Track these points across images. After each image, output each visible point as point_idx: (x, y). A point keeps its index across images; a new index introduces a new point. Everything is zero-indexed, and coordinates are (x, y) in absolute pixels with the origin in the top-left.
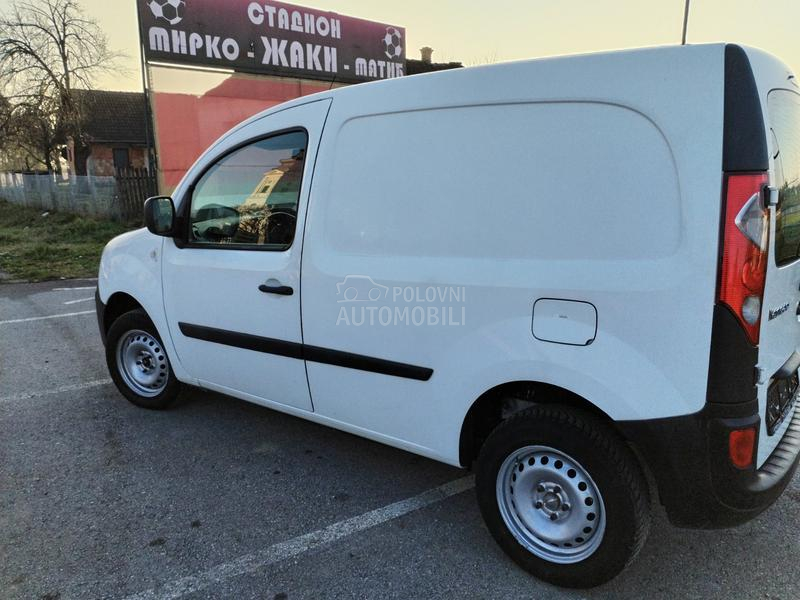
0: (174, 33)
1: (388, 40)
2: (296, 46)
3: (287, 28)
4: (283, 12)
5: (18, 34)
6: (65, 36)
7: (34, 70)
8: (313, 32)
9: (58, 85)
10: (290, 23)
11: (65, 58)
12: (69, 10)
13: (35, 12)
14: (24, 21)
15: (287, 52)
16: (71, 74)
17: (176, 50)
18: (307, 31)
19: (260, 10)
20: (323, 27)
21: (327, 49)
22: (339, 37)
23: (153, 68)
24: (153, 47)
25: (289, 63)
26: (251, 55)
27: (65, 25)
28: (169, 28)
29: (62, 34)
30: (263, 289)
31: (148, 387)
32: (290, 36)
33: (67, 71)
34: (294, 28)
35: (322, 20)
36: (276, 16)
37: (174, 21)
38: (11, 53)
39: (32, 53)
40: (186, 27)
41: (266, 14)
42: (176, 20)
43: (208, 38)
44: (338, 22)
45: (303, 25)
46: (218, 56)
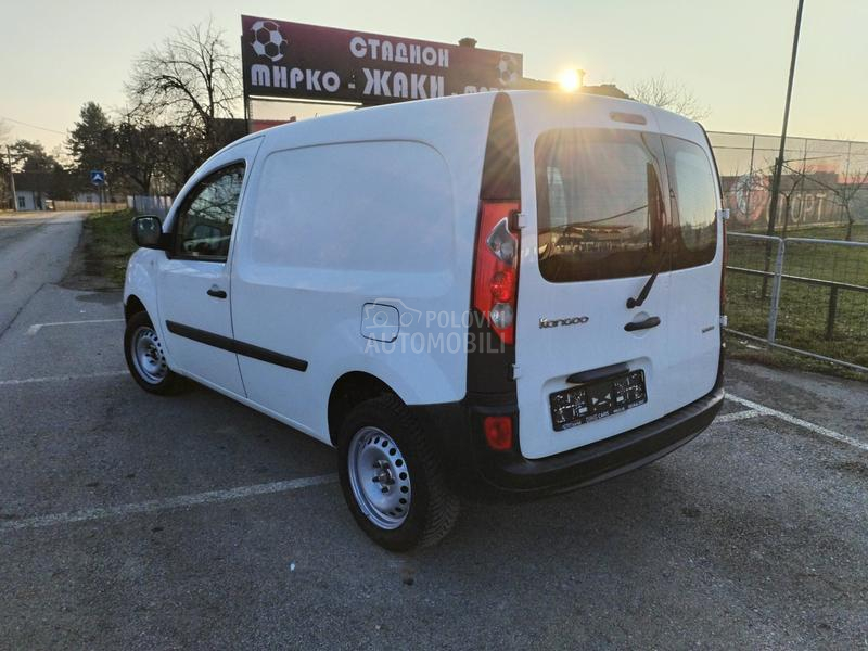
0: (276, 69)
1: (503, 66)
2: (400, 76)
3: (391, 59)
4: (387, 44)
5: (170, 71)
6: (212, 71)
7: (182, 103)
8: (418, 62)
9: (204, 114)
10: (394, 54)
11: (211, 90)
12: (216, 46)
13: (186, 49)
14: (177, 58)
15: (390, 83)
16: (215, 105)
17: (277, 84)
18: (412, 61)
19: (363, 43)
20: (430, 56)
21: (433, 78)
22: (447, 65)
23: (253, 102)
24: (254, 83)
25: (392, 93)
26: (352, 86)
27: (212, 60)
28: (271, 65)
29: (209, 69)
30: (211, 293)
31: (154, 375)
32: (394, 67)
33: (212, 103)
34: (399, 59)
35: (429, 50)
36: (379, 50)
37: (275, 59)
38: (165, 87)
39: (182, 87)
40: (288, 64)
41: (369, 48)
42: (279, 57)
43: (309, 72)
44: (446, 51)
45: (408, 56)
46: (318, 88)
